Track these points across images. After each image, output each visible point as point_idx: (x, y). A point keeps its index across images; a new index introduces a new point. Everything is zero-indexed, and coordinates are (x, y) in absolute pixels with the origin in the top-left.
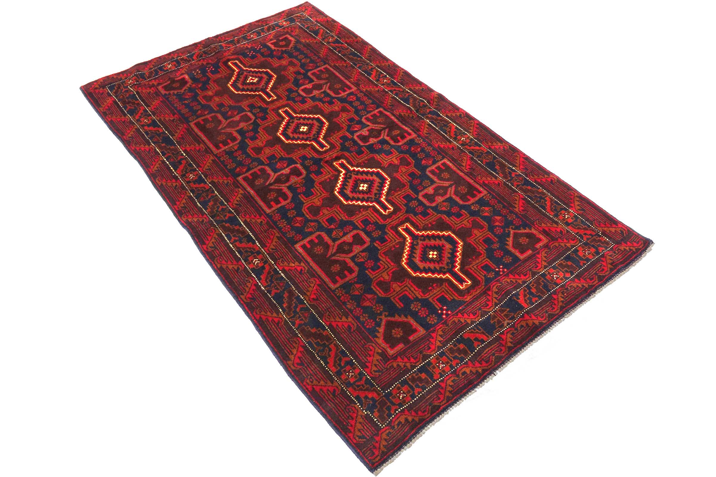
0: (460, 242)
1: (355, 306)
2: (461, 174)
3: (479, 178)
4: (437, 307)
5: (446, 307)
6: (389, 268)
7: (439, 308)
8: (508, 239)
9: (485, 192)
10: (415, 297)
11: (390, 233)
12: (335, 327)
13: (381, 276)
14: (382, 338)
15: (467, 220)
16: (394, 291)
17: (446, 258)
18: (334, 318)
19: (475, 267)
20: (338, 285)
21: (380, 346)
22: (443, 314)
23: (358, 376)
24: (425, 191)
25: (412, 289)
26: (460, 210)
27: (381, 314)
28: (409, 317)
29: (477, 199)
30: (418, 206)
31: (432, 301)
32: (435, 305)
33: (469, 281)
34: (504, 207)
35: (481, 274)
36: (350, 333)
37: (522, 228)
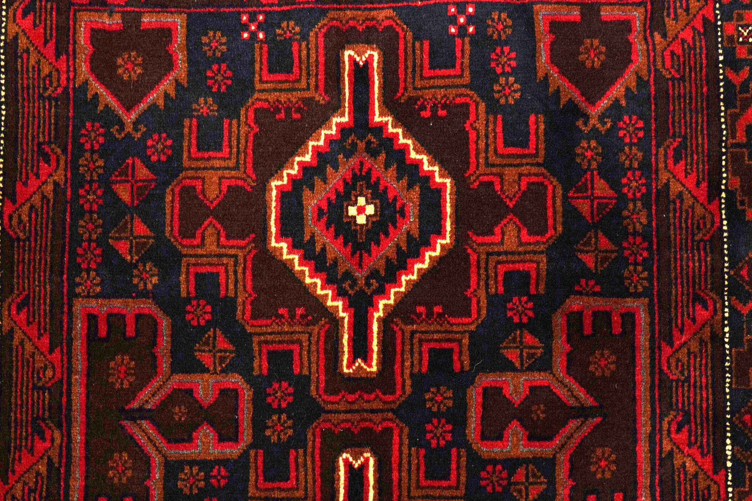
0: (274, 193)
1: (631, 206)
2: (78, 437)
3: (49, 373)
4: (467, 47)
5: (448, 29)
6: (489, 254)
7: (467, 40)
8: (161, 102)
9: (78, 306)
10: (491, 118)
11: (407, 372)
12: (704, 185)
13: (521, 244)
14: (633, 68)
15: (200, 251)
16: (520, 175)
17: (342, 170)
18: (693, 208)
19: (303, 84)
20: (630, 303)
21: (648, 50)
22: (470, 19)
23: (735, 16)
24: (215, 452)
25: (482, 145)
26: (188, 300)
27: (595, 133)
28: (540, 74)
29: (117, 304)
30: (275, 411)
31: (467, 73)
32: (467, 52)
33: (346, 59)
34: (78, 213)
35: (308, 50)
36: (685, 138)
37: (101, 108)
